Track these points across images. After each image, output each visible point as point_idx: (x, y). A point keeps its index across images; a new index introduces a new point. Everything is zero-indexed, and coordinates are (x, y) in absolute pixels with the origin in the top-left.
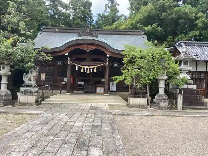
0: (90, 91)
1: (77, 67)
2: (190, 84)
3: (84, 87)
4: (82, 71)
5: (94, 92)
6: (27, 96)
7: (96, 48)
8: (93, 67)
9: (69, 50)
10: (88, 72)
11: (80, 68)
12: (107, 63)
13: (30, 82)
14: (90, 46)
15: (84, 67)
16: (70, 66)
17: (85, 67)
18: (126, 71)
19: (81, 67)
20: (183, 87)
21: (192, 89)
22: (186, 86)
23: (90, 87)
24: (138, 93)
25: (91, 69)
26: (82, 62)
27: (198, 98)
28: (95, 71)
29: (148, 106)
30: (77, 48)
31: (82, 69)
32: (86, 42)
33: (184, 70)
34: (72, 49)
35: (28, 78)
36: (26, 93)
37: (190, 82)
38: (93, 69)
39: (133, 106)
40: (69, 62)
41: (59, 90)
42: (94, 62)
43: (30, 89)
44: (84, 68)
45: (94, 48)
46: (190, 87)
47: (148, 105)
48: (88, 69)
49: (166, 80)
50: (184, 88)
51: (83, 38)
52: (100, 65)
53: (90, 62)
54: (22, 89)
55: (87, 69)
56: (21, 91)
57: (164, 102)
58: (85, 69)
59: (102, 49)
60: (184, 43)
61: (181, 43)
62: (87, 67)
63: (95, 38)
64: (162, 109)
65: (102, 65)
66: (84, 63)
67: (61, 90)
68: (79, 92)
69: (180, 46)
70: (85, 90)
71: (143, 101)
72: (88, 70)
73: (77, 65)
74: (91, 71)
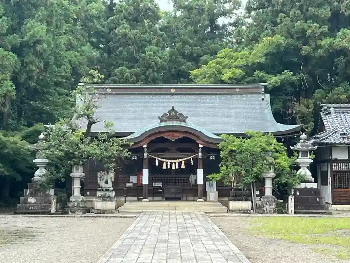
0: (174, 196)
1: (157, 161)
2: (311, 182)
3: (163, 190)
4: (164, 167)
5: (180, 198)
6: (105, 202)
7: (184, 136)
8: (180, 160)
9: (148, 141)
10: (173, 168)
11: (161, 163)
12: (200, 154)
13: (106, 185)
14: (176, 134)
15: (167, 161)
16: (147, 160)
17: (169, 161)
18: (224, 167)
19: (163, 162)
20: (299, 187)
21: (311, 188)
22: (303, 185)
23: (173, 191)
24: (240, 195)
25: (177, 164)
26: (163, 154)
27: (318, 200)
28: (183, 166)
29: (252, 211)
30: (159, 136)
31: (165, 164)
32: (171, 129)
33: (304, 163)
34: (153, 138)
35: (104, 181)
36: (104, 198)
37: (310, 180)
38: (180, 163)
39: (233, 211)
40: (146, 154)
41: (123, 196)
42: (181, 152)
43: (108, 194)
44: (167, 163)
45: (181, 136)
46: (309, 185)
47: (252, 209)
48: (173, 163)
49: (273, 179)
50: (301, 188)
51: (167, 125)
52: (189, 158)
53: (175, 153)
54: (99, 194)
55: (171, 164)
56: (97, 196)
57: (270, 205)
58: (169, 164)
59: (193, 138)
60: (334, 107)
61: (330, 108)
62: (172, 161)
63: (183, 124)
64: (267, 213)
65: (192, 157)
66: (167, 155)
67: (127, 196)
68: (155, 198)
69: (327, 114)
70: (167, 196)
71: (246, 205)
72: (173, 165)
73: (157, 158)
74: (177, 167)
